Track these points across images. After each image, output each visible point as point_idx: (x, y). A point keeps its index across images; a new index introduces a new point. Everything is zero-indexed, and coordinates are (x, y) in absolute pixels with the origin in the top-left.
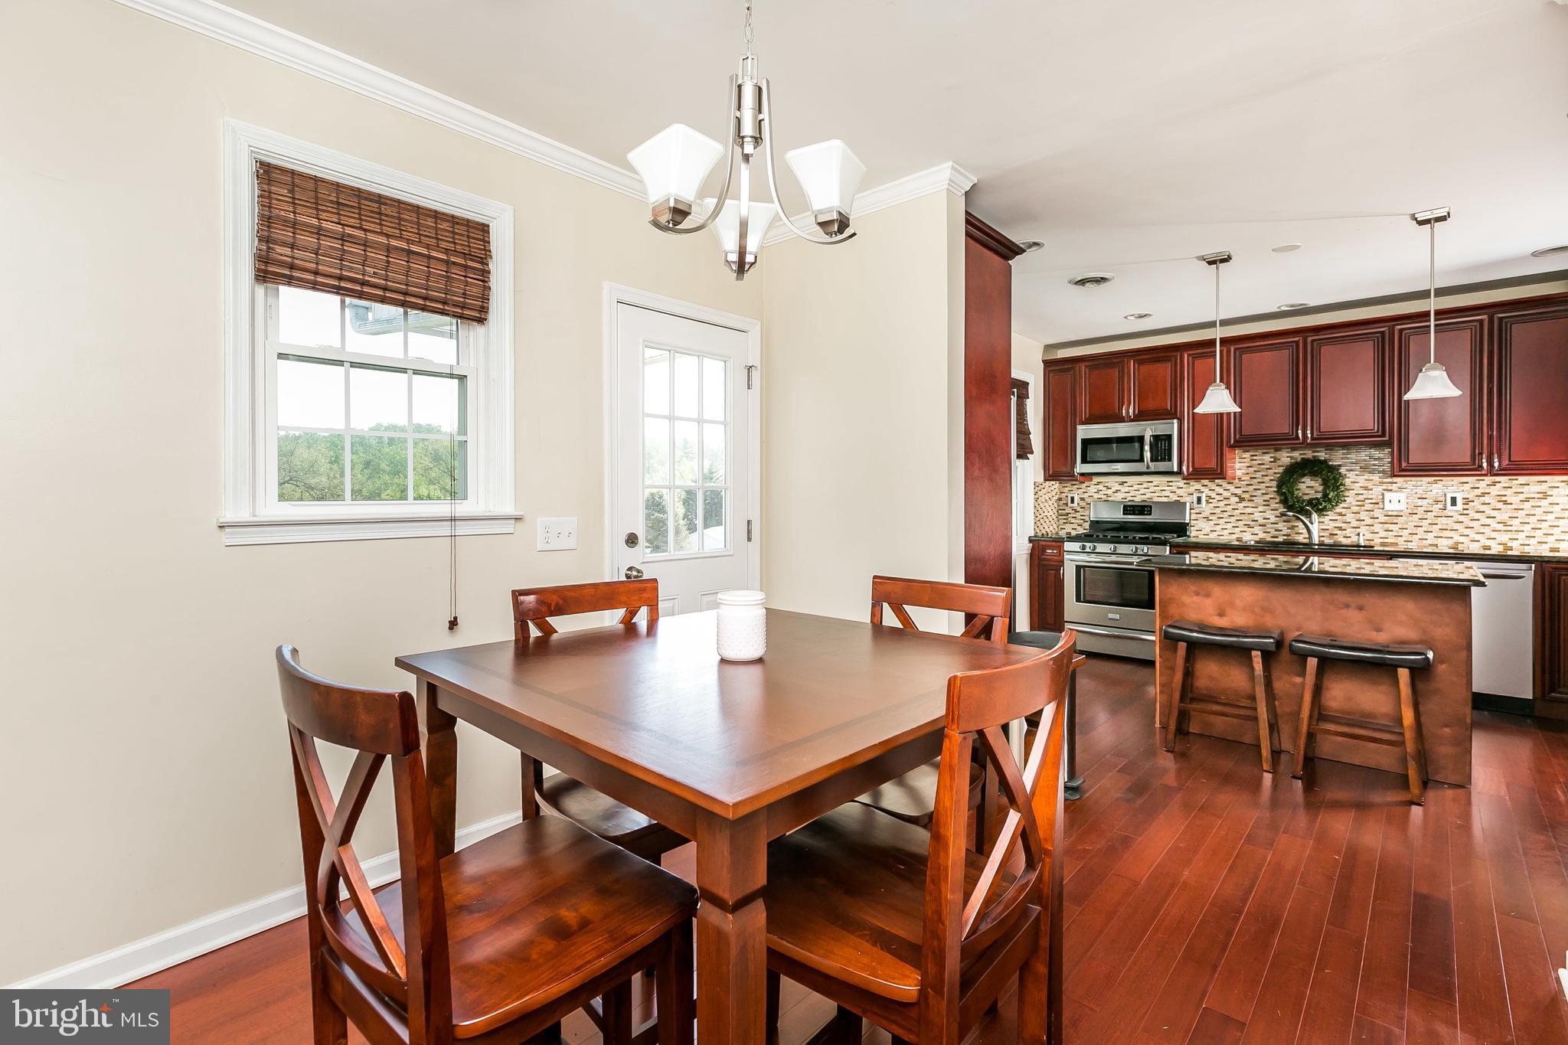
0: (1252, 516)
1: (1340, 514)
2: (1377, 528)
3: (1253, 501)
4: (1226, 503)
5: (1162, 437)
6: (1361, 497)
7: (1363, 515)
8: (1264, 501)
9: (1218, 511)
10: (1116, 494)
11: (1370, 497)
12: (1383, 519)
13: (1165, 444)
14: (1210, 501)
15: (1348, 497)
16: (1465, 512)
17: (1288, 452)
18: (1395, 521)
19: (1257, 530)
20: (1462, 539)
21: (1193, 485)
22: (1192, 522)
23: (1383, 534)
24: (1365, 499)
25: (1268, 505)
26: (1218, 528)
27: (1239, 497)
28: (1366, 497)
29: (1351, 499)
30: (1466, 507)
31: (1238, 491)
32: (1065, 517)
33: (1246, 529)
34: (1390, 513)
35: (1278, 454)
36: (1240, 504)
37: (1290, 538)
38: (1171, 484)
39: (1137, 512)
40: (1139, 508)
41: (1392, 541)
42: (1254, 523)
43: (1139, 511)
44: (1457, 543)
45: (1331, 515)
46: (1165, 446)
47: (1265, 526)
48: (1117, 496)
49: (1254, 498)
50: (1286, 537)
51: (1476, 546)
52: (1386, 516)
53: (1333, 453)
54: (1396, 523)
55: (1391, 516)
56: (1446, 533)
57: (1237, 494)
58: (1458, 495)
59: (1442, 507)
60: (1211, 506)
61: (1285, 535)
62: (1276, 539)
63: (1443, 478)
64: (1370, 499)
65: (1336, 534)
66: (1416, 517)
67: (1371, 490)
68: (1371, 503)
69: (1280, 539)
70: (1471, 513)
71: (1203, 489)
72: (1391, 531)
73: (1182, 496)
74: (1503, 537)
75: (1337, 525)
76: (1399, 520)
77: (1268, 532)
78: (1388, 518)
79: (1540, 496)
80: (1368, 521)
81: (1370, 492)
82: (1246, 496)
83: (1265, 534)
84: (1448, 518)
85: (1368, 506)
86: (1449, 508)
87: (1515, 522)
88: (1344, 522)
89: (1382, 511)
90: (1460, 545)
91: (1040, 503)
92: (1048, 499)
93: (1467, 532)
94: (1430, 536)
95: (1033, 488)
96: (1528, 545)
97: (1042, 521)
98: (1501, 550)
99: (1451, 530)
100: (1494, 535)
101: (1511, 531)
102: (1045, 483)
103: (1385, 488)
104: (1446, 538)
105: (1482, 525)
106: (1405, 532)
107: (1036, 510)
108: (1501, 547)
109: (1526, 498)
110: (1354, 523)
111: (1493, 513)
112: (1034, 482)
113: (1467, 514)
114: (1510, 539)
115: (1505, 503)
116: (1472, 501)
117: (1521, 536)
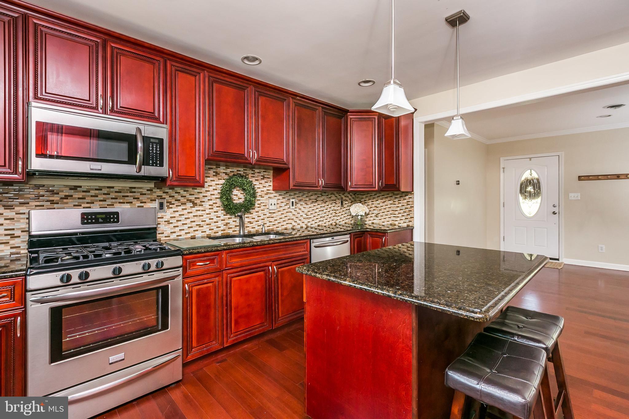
0: (201, 217)
1: (251, 213)
2: (266, 220)
3: (202, 205)
4: (184, 208)
5: (152, 140)
7: (260, 213)
8: (210, 205)
9: (177, 214)
10: (64, 200)
11: (263, 202)
12: (268, 215)
13: (156, 148)
16: (296, 209)
17: (224, 169)
19: (206, 228)
20: (294, 224)
21: (155, 192)
22: (157, 226)
25: (212, 209)
26: (177, 229)
27: (193, 203)
28: (262, 202)
30: (296, 207)
31: (192, 198)
33: (197, 228)
34: (271, 211)
35: (218, 170)
36: (193, 209)
38: (133, 190)
39: (100, 220)
40: (104, 216)
41: (272, 228)
42: (203, 223)
43: (102, 218)
44: (294, 226)
46: (156, 150)
47: (210, 224)
48: (65, 203)
49: (203, 203)
51: (299, 227)
52: (269, 213)
53: (246, 173)
54: (273, 217)
55: (271, 213)
56: (290, 221)
57: (191, 200)
58: (294, 200)
59: (289, 207)
60: (171, 210)
61: (222, 230)
62: (217, 234)
63: (289, 192)
64: (263, 203)
65: (249, 227)
66: (280, 213)
67: (263, 197)
68: (264, 206)
69: (219, 234)
70: (297, 209)
71: (164, 196)
72: (271, 222)
73: (145, 202)
74: (306, 221)
75: (249, 220)
76: (274, 215)
77: (213, 229)
78: (270, 214)
79: (315, 201)
80: (262, 217)
81: (263, 198)
82: (198, 201)
83: (211, 231)
84: (290, 213)
85: (262, 208)
86: (291, 207)
87: (309, 213)
88: (252, 218)
89: (268, 210)
90: (294, 227)
93: (296, 220)
94: (285, 223)
96: (313, 224)
98: (306, 228)
99: (291, 219)
100: (304, 220)
101: (308, 218)
103: (269, 196)
104: (290, 224)
105: (300, 216)
106: (276, 222)
108: (306, 226)
109: (312, 202)
110: (256, 219)
111: (303, 209)
113: (296, 211)
114: (308, 222)
115: (307, 204)
116: (298, 204)
117: (311, 220)
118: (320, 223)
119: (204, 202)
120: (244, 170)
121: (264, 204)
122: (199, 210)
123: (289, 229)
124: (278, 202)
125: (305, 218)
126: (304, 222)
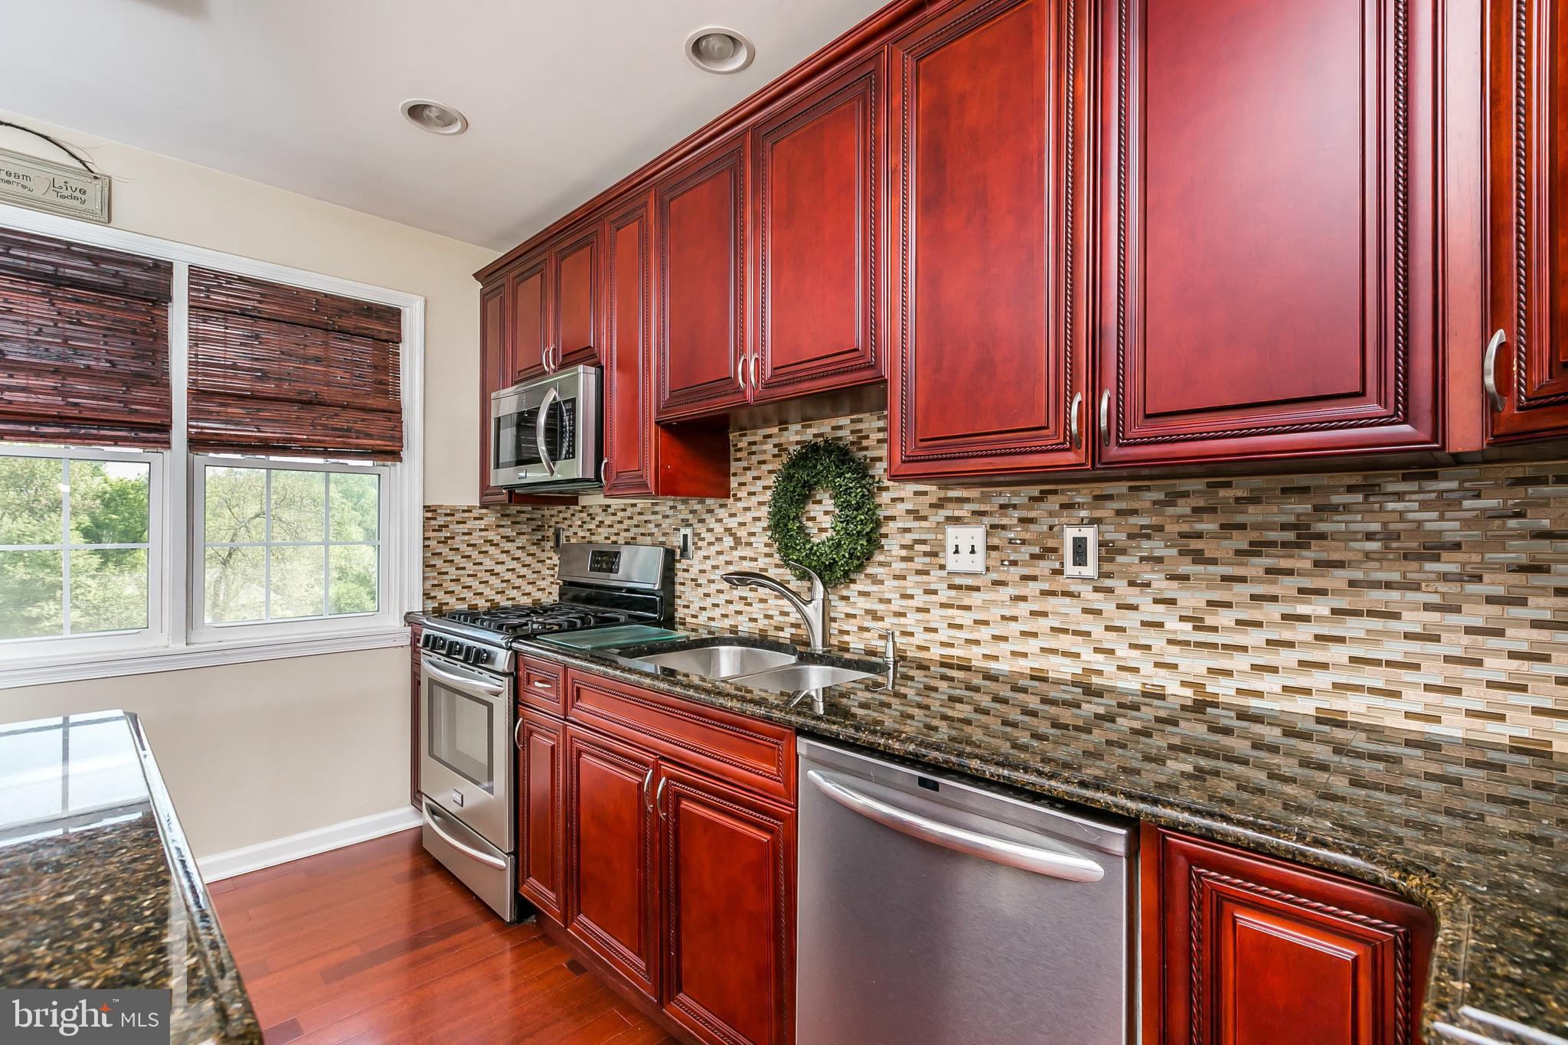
1: (876, 581)
2: (936, 617)
3: (751, 544)
4: (717, 549)
6: (908, 539)
7: (911, 583)
8: (766, 545)
9: (708, 565)
11: (921, 537)
12: (945, 595)
14: (700, 544)
15: (886, 536)
16: (1105, 583)
17: (796, 430)
18: (966, 602)
19: (757, 610)
20: (1098, 661)
21: (675, 511)
22: (676, 587)
23: (944, 634)
24: (916, 542)
25: (771, 556)
27: (733, 536)
28: (917, 537)
29: (893, 546)
30: (1107, 567)
31: (732, 523)
32: (552, 572)
33: (740, 607)
34: (958, 581)
35: (783, 437)
36: (734, 553)
38: (657, 508)
41: (961, 653)
42: (753, 594)
45: (861, 584)
47: (768, 601)
49: (752, 539)
51: (1131, 684)
52: (951, 587)
53: (861, 431)
54: (968, 608)
55: (959, 587)
56: (1065, 642)
57: (731, 529)
58: (1090, 534)
59: (1057, 566)
60: (701, 554)
61: (792, 625)
62: (781, 634)
63: (1060, 487)
64: (924, 542)
65: (867, 630)
66: (1005, 593)
67: (925, 518)
68: (926, 554)
69: (787, 634)
70: (1120, 587)
71: (691, 517)
72: (960, 627)
74: (1195, 664)
75: (868, 606)
76: (975, 599)
77: (772, 617)
78: (953, 593)
79: (1290, 536)
80: (920, 600)
81: (924, 524)
82: (742, 533)
83: (766, 621)
84: (1068, 600)
85: (920, 562)
86: (1070, 569)
87: (1225, 618)
88: (881, 601)
89: (944, 573)
90: (1095, 680)
91: (463, 547)
92: (496, 539)
93: (1110, 640)
94: (1032, 646)
95: (418, 515)
96: (1259, 694)
97: (469, 581)
98: (1190, 703)
99: (1076, 633)
100: (1172, 654)
101: (1214, 646)
102: (480, 508)
103: (949, 513)
104: (1065, 654)
105: (1144, 624)
106: (984, 633)
107: (438, 562)
108: (1189, 692)
109: (1252, 543)
110: (897, 604)
111: (1171, 589)
112: (424, 507)
113: (1110, 590)
114: (1210, 671)
115: (1198, 557)
116: (1123, 552)
117: (1240, 663)
118: (1354, 706)
119: (754, 534)
120: (853, 421)
121: (927, 548)
122: (745, 558)
124: (995, 541)
125: (1187, 643)
126: (1175, 666)
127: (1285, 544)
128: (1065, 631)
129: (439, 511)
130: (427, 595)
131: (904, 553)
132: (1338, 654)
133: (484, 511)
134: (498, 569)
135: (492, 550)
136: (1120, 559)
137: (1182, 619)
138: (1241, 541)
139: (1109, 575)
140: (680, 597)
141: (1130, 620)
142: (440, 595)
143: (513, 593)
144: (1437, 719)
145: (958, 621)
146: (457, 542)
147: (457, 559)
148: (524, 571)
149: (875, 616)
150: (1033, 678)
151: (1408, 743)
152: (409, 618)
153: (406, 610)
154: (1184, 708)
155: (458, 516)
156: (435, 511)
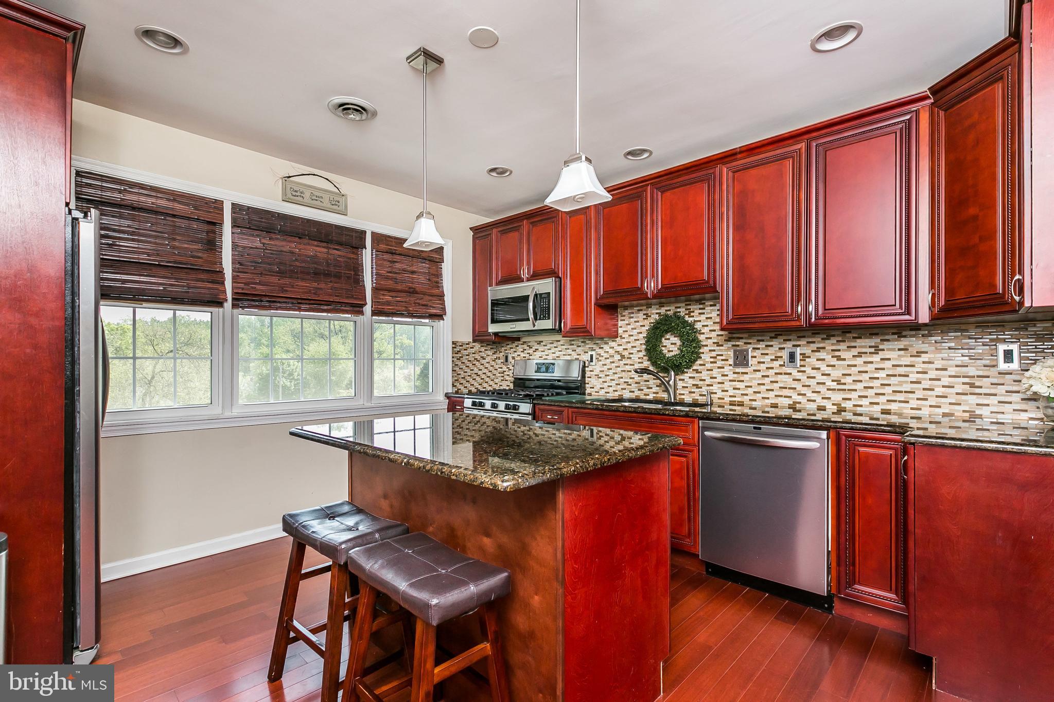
0: (629, 373)
1: (697, 371)
2: (727, 385)
3: (631, 358)
4: (611, 361)
5: (542, 296)
6: (714, 354)
7: (715, 373)
8: (639, 358)
9: (605, 368)
10: (535, 353)
11: (720, 353)
12: (731, 376)
13: (544, 302)
14: (600, 358)
15: (703, 353)
16: (803, 369)
17: (657, 309)
18: (741, 379)
19: (634, 387)
20: (799, 399)
21: (587, 344)
22: (587, 379)
23: (731, 392)
24: (718, 355)
25: (642, 362)
27: (621, 354)
28: (718, 353)
29: (706, 357)
30: (802, 363)
31: (620, 349)
32: (502, 375)
33: (625, 386)
34: (738, 370)
35: (649, 311)
36: (621, 362)
37: (658, 395)
38: (573, 342)
39: (545, 370)
41: (739, 399)
42: (632, 380)
43: (546, 368)
44: (796, 403)
45: (690, 373)
48: (535, 355)
49: (631, 356)
50: (655, 395)
51: (812, 406)
52: (734, 373)
53: (690, 309)
54: (743, 381)
55: (738, 373)
56: (785, 392)
57: (619, 352)
59: (782, 363)
60: (601, 363)
61: (654, 393)
62: (648, 397)
63: (783, 333)
64: (722, 355)
65: (694, 392)
66: (759, 375)
67: (722, 346)
68: (722, 360)
69: (651, 397)
70: (808, 370)
71: (594, 346)
72: (739, 389)
73: (580, 355)
74: (837, 397)
75: (694, 383)
76: (745, 377)
77: (642, 390)
78: (736, 375)
79: (872, 350)
80: (720, 379)
81: (721, 348)
82: (626, 353)
83: (640, 392)
84: (787, 376)
85: (719, 364)
86: (789, 364)
87: (848, 380)
88: (701, 380)
89: (731, 368)
90: (798, 406)
91: (466, 361)
92: (479, 358)
93: (804, 390)
94: (771, 394)
95: (450, 345)
96: (861, 406)
97: (468, 378)
98: (836, 411)
99: (790, 388)
100: (829, 394)
101: (845, 390)
102: (473, 342)
103: (734, 343)
104: (785, 397)
105: (818, 383)
106: (750, 391)
107: (457, 369)
108: (835, 407)
109: (859, 353)
110: (708, 381)
111: (828, 370)
112: (453, 342)
113: (804, 372)
114: (843, 399)
115: (839, 358)
116: (809, 357)
117: (854, 395)
118: (893, 407)
119: (632, 354)
120: (686, 305)
121: (723, 358)
122: (627, 364)
123: (783, 408)
124: (755, 354)
125: (835, 390)
126: (830, 398)
127: (870, 353)
128: (786, 388)
129: (457, 344)
130: (453, 386)
131: (712, 360)
132: (888, 390)
133: (474, 344)
134: (480, 373)
135: (477, 363)
136: (807, 360)
137: (833, 381)
138: (855, 352)
139: (804, 366)
140: (588, 384)
141: (812, 382)
142: (458, 385)
143: (485, 385)
144: (920, 409)
145: (738, 387)
146: (464, 360)
147: (464, 367)
148: (489, 374)
149: (697, 386)
150: (771, 407)
151: (912, 418)
152: (447, 396)
153: (445, 392)
154: (833, 413)
155: (465, 347)
156: (456, 344)
